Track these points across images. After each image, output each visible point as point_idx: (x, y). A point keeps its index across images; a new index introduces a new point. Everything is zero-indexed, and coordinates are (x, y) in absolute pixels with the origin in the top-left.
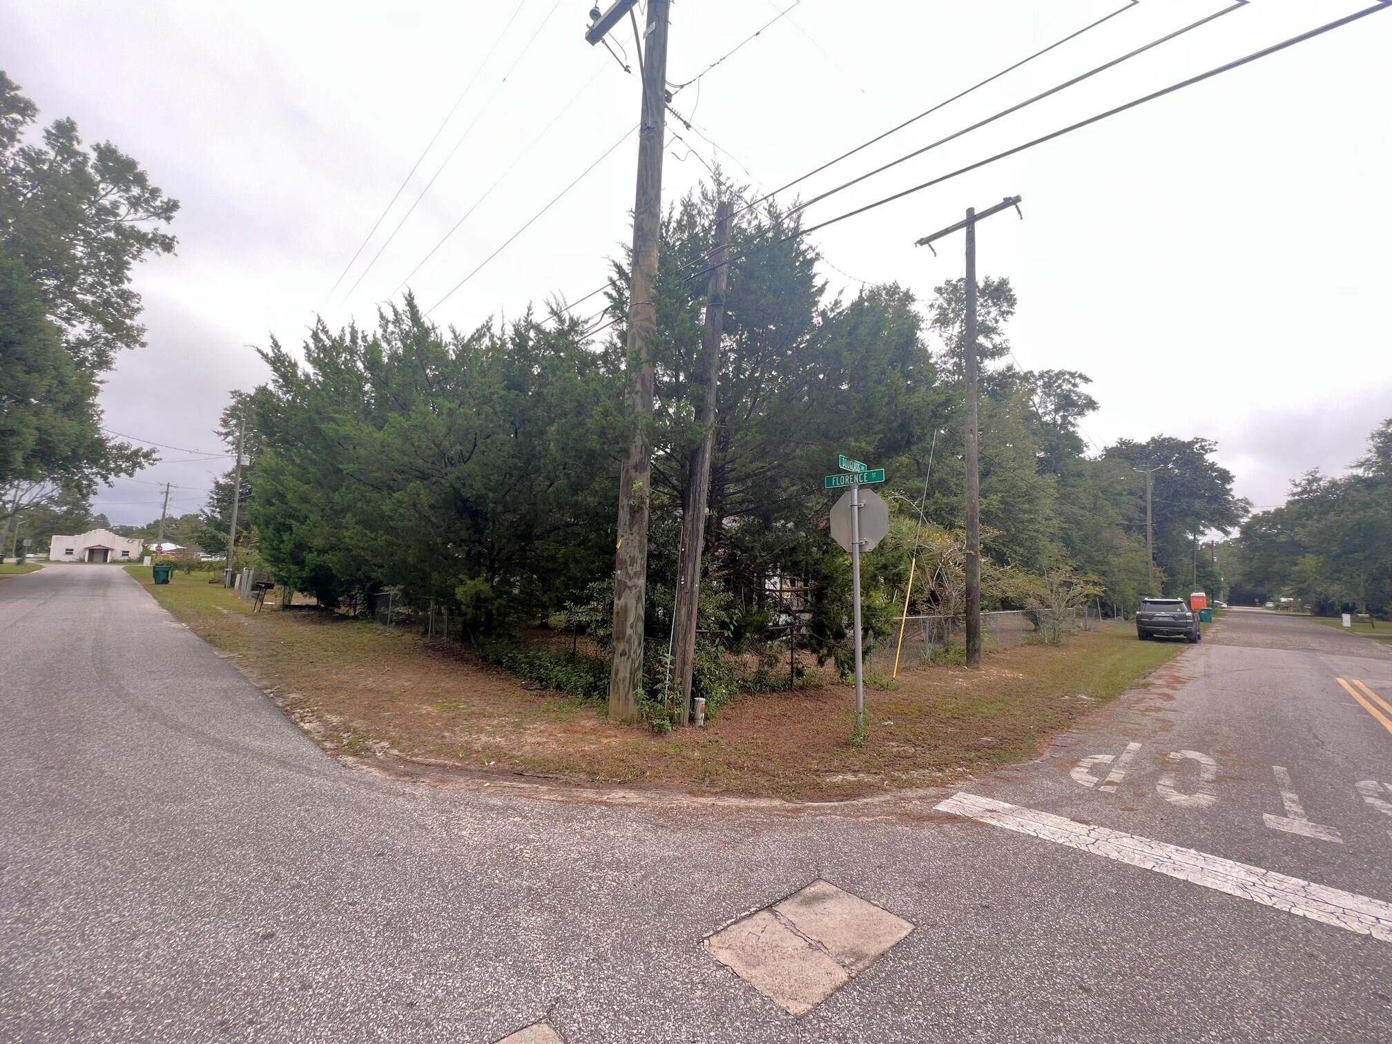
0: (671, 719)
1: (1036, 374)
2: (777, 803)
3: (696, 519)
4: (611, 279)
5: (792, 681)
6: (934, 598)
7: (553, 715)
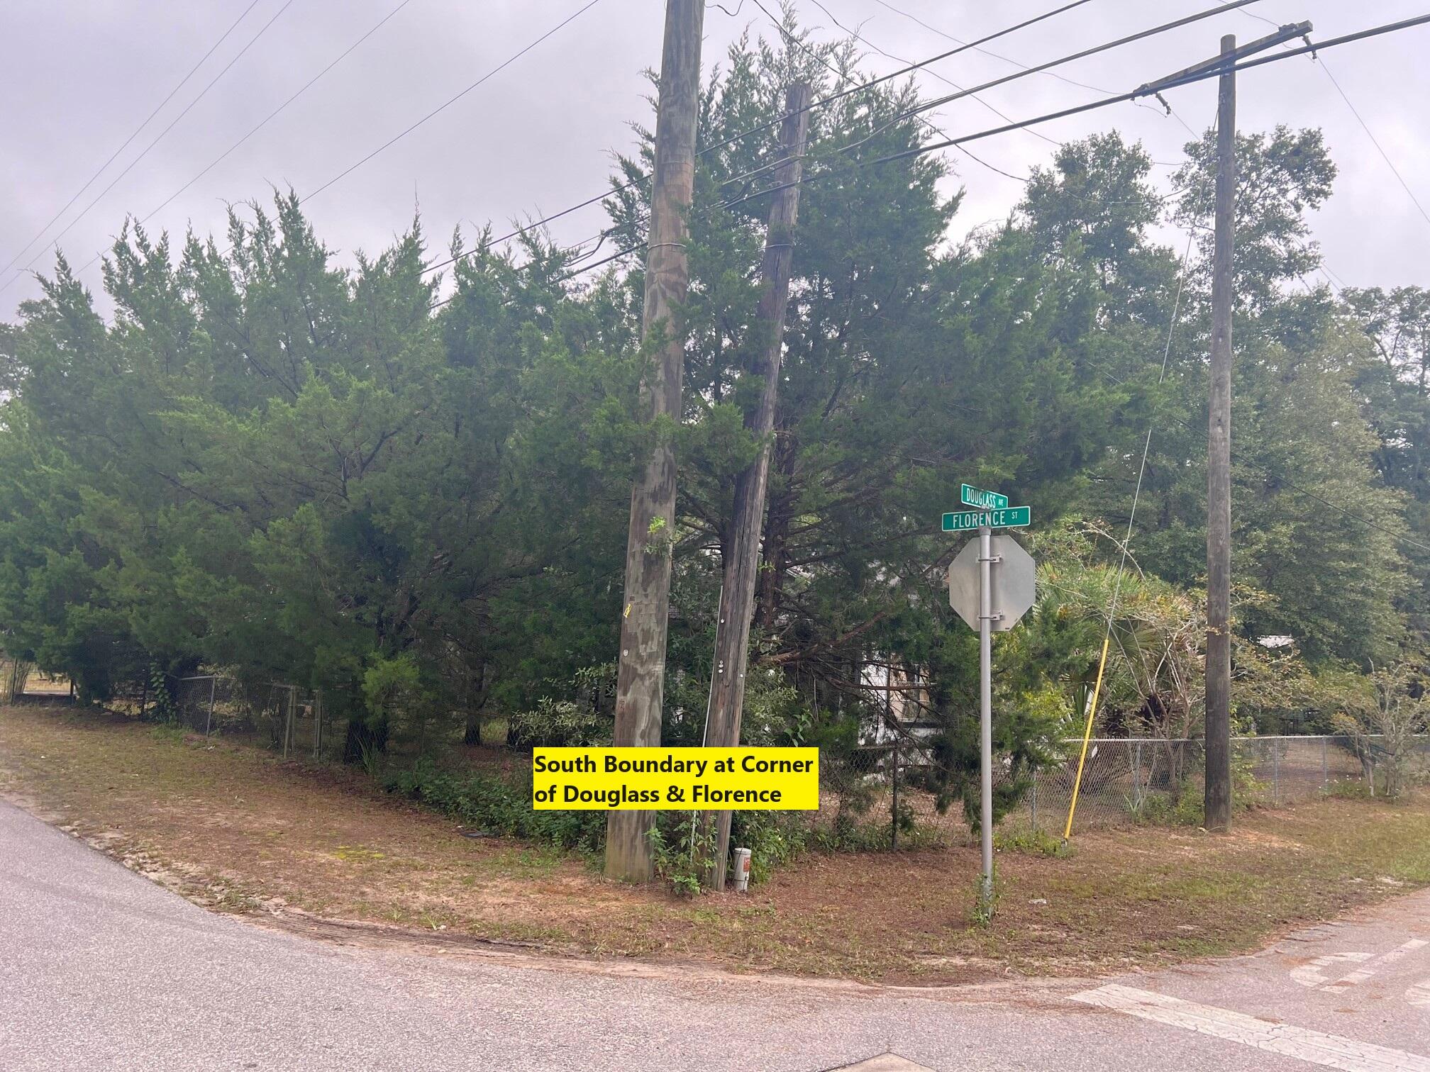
0: (699, 878)
1: (1387, 293)
2: (848, 984)
3: (742, 576)
4: (615, 182)
5: (893, 836)
6: (1154, 710)
7: (520, 870)
